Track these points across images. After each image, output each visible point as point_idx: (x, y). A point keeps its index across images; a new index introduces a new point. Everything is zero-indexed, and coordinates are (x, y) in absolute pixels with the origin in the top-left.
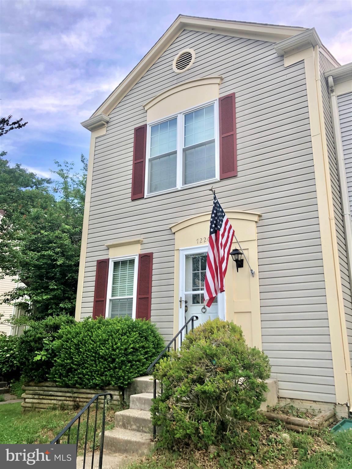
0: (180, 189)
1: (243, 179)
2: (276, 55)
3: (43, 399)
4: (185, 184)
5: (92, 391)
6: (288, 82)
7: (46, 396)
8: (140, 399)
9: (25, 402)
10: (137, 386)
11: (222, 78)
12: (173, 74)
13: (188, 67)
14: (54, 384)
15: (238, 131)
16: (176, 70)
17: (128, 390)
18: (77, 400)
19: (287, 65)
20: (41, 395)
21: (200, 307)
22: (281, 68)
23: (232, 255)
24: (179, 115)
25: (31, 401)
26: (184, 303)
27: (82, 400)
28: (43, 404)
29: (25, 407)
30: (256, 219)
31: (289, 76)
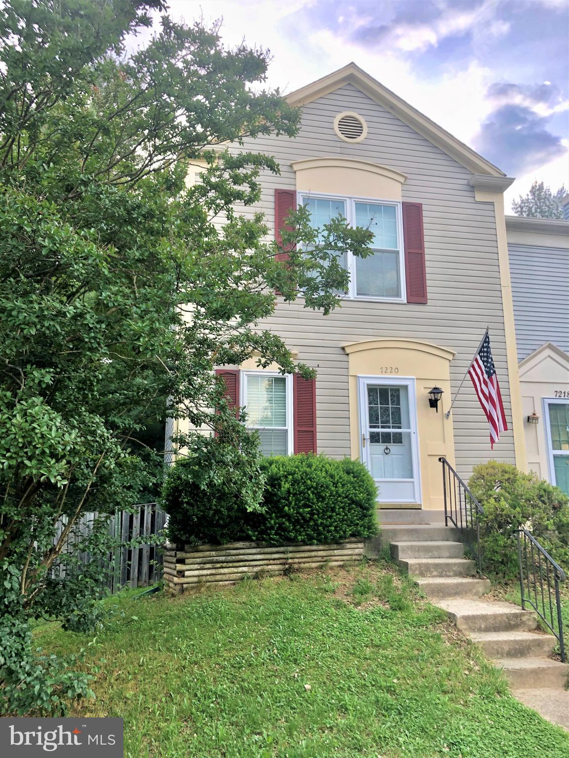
0: (352, 299)
1: (433, 309)
2: (465, 182)
3: (222, 567)
4: (358, 294)
5: (321, 547)
6: (479, 218)
7: (227, 562)
8: (412, 546)
9: (183, 576)
10: (381, 536)
11: (406, 178)
12: (335, 138)
13: (359, 139)
14: (253, 544)
15: (426, 251)
16: (339, 133)
17: (367, 541)
18: (290, 561)
19: (477, 199)
20: (223, 562)
21: (380, 447)
22: (471, 200)
23: (431, 393)
24: (347, 199)
25: (196, 573)
26: (369, 441)
27: (300, 560)
28: (221, 574)
29: (182, 584)
30: (450, 357)
31: (480, 212)
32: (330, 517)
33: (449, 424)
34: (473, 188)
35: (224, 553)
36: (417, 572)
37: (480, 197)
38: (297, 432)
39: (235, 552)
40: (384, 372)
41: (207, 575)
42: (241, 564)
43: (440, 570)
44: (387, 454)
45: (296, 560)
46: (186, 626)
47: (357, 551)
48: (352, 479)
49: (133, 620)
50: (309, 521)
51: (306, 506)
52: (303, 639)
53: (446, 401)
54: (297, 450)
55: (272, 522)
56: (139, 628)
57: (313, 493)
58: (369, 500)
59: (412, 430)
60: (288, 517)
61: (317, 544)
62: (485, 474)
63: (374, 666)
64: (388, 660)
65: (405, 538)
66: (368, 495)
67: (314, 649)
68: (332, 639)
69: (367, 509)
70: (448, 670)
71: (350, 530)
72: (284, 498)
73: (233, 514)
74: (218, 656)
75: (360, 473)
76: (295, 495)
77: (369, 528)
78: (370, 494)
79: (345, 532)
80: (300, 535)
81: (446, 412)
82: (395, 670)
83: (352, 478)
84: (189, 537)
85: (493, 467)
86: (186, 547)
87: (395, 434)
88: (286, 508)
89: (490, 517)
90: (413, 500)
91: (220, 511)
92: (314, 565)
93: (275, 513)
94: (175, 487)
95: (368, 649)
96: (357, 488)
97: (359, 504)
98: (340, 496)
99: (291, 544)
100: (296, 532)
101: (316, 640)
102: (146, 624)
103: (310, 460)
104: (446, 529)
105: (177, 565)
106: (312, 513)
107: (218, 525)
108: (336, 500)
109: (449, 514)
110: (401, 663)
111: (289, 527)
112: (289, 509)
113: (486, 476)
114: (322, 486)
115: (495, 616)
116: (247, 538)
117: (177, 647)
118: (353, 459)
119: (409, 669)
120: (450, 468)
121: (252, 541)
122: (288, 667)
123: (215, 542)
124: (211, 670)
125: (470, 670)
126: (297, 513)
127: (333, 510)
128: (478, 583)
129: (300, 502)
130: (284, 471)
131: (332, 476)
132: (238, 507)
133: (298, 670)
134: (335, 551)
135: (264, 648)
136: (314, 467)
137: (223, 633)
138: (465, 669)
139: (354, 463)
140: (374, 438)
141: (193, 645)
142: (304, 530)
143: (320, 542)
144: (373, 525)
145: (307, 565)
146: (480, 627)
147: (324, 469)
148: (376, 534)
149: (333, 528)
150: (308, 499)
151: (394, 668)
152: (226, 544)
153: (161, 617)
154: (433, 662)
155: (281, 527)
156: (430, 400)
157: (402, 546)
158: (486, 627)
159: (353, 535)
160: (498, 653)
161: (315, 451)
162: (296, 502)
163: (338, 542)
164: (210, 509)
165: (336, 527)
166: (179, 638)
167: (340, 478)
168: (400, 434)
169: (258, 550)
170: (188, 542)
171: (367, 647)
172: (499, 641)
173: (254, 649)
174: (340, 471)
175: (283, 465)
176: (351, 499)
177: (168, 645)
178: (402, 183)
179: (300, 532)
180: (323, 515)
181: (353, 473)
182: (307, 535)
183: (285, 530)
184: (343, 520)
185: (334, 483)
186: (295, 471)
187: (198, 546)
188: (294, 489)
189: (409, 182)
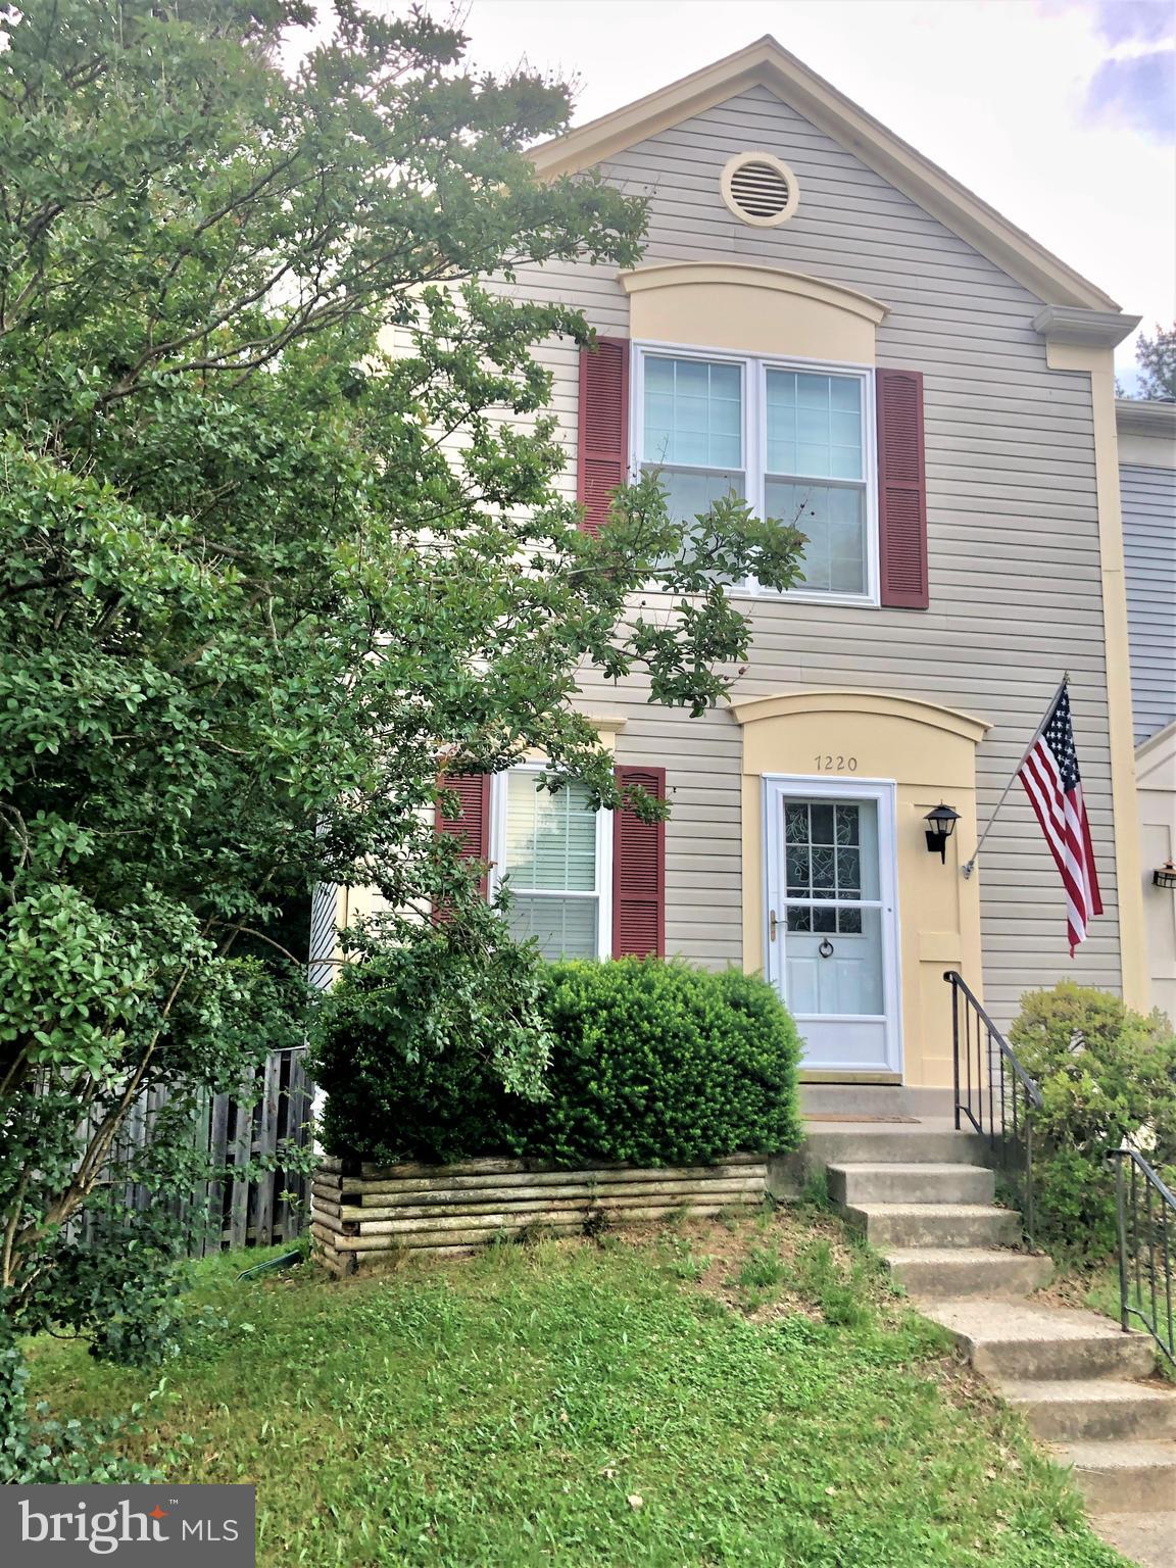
0: (754, 595)
1: (940, 621)
2: (1024, 322)
3: (445, 1215)
5: (670, 1173)
6: (1055, 409)
7: (457, 1203)
8: (877, 1176)
9: (357, 1233)
10: (807, 1148)
11: (886, 312)
12: (723, 215)
13: (778, 219)
14: (517, 1164)
15: (930, 485)
16: (732, 204)
17: (777, 1161)
18: (599, 1203)
19: (1053, 363)
20: (446, 1203)
21: (811, 940)
22: (1038, 365)
23: (930, 818)
24: (748, 360)
25: (387, 1226)
26: (784, 927)
27: (622, 1202)
28: (442, 1230)
29: (354, 1251)
30: (978, 735)
31: (1057, 395)
32: (693, 1106)
33: (971, 890)
34: (1043, 337)
35: (449, 1182)
36: (887, 1236)
37: (1058, 359)
38: (620, 905)
39: (474, 1180)
40: (823, 767)
41: (411, 1232)
42: (488, 1207)
43: (940, 1233)
44: (825, 956)
45: (613, 1202)
46: (364, 1352)
47: (752, 1183)
48: (745, 1021)
49: (243, 1333)
50: (643, 1115)
51: (637, 1080)
52: (626, 1389)
53: (965, 837)
54: (618, 950)
55: (561, 1116)
56: (258, 1353)
57: (654, 1050)
58: (782, 1067)
59: (885, 903)
60: (597, 1104)
61: (661, 1167)
62: (1049, 1015)
63: (784, 1457)
64: (817, 1442)
65: (861, 1155)
66: (779, 1056)
67: (651, 1414)
68: (693, 1390)
69: (777, 1089)
70: (949, 1467)
71: (737, 1137)
72: (589, 1062)
73: (471, 1096)
74: (436, 1424)
75: (762, 1007)
76: (613, 1053)
77: (781, 1131)
78: (784, 1055)
79: (724, 1140)
80: (623, 1146)
81: (963, 862)
82: (830, 1464)
83: (744, 1018)
84: (372, 1146)
85: (1068, 999)
86: (365, 1169)
87: (845, 912)
88: (593, 1085)
89: (1058, 1115)
90: (882, 1065)
91: (445, 1091)
92: (653, 1213)
93: (567, 1093)
94: (342, 1032)
95: (771, 1415)
96: (756, 1041)
97: (758, 1077)
98: (715, 1059)
99: (602, 1165)
100: (615, 1140)
101: (655, 1393)
102: (273, 1343)
103: (651, 975)
104: (957, 1137)
105: (345, 1208)
106: (650, 1097)
107: (435, 1120)
108: (706, 1067)
109: (963, 1103)
110: (845, 1450)
111: (599, 1126)
112: (601, 1088)
113: (1051, 1020)
114: (675, 1036)
115: (1060, 1346)
116: (504, 1151)
117: (344, 1402)
118: (747, 971)
119: (863, 1462)
120: (970, 997)
121: (513, 1156)
122: (592, 1453)
123: (430, 1159)
124: (421, 1457)
125: (999, 1467)
126: (615, 1096)
127: (699, 1090)
128: (1025, 1264)
129: (624, 1071)
130: (589, 1000)
131: (699, 1013)
132: (485, 1078)
133: (613, 1463)
134: (703, 1183)
135: (538, 1409)
136: (657, 992)
137: (448, 1369)
138: (987, 1466)
139: (748, 983)
140: (798, 920)
141: (380, 1397)
142: (633, 1135)
143: (670, 1162)
144: (790, 1124)
145: (638, 1213)
146: (1026, 1370)
147: (680, 997)
148: (795, 1146)
149: (698, 1132)
150: (644, 1066)
151: (829, 1462)
152: (455, 1162)
153: (307, 1327)
154: (917, 1449)
155: (581, 1127)
156: (929, 834)
157: (853, 1175)
158: (1039, 1368)
159: (741, 1148)
160: (1063, 1429)
161: (659, 950)
162: (614, 1070)
163: (709, 1162)
164: (422, 1082)
165: (705, 1129)
166: (348, 1379)
167: (718, 1017)
168: (858, 911)
169: (527, 1177)
170: (370, 1157)
171: (768, 1409)
172: (1068, 1404)
173: (516, 1409)
174: (717, 1000)
175: (588, 984)
176: (741, 1066)
177: (323, 1393)
178: (876, 324)
179: (624, 1139)
180: (677, 1101)
181: (747, 1006)
182: (638, 1145)
183: (591, 1133)
184: (722, 1113)
185: (703, 1029)
186: (614, 999)
187: (391, 1165)
188: (611, 1041)
189: (893, 321)
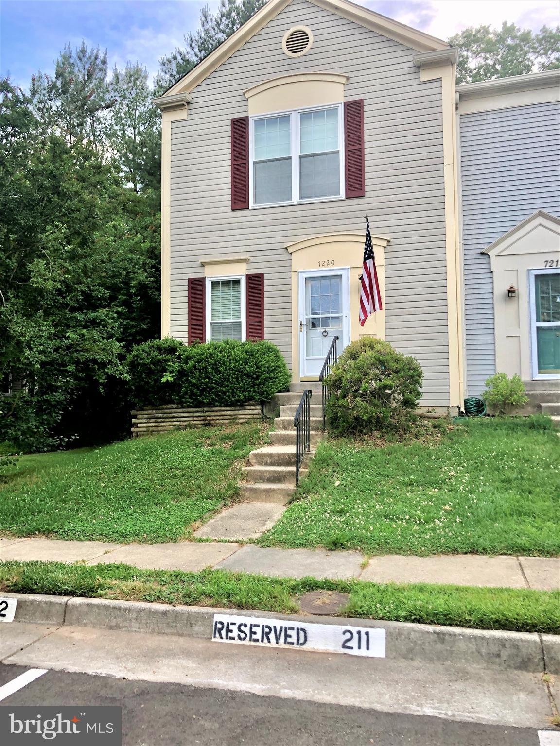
0: (295, 203)
3: (162, 422)
4: (301, 198)
5: (228, 408)
6: (423, 99)
7: (165, 418)
9: (137, 427)
11: (348, 78)
12: (283, 57)
13: (305, 51)
14: (178, 406)
15: (367, 145)
16: (286, 51)
17: (268, 404)
18: (208, 418)
19: (423, 79)
20: (160, 418)
21: (319, 331)
22: (416, 82)
24: (292, 113)
25: (145, 425)
26: (305, 326)
27: (214, 418)
28: (162, 426)
29: (137, 432)
30: (385, 244)
31: (427, 92)
32: (227, 386)
35: (161, 411)
37: (425, 76)
38: (249, 323)
39: (168, 411)
40: (321, 265)
41: (153, 427)
42: (174, 419)
45: (212, 418)
47: (256, 411)
59: (343, 314)
61: (224, 406)
86: (136, 407)
92: (225, 421)
105: (133, 419)
115: (279, 455)
116: (172, 402)
134: (240, 412)
145: (221, 421)
146: (267, 462)
152: (160, 405)
157: (283, 408)
159: (248, 400)
160: (260, 479)
163: (241, 404)
169: (184, 410)
172: (262, 471)
178: (344, 84)
187: (142, 406)
189: (352, 80)
